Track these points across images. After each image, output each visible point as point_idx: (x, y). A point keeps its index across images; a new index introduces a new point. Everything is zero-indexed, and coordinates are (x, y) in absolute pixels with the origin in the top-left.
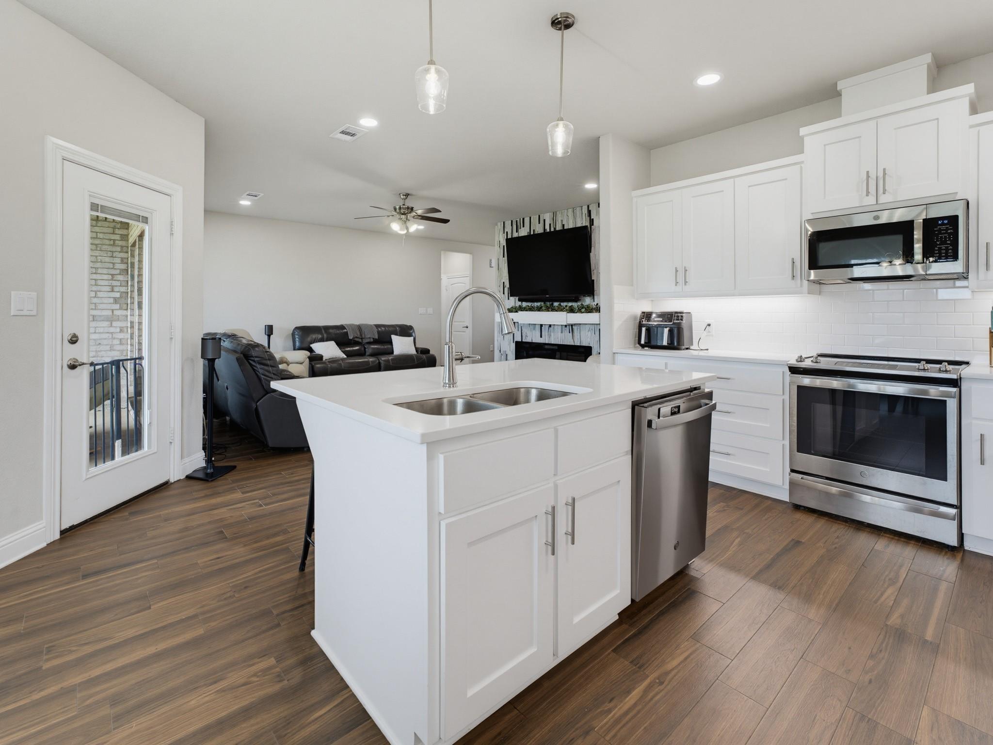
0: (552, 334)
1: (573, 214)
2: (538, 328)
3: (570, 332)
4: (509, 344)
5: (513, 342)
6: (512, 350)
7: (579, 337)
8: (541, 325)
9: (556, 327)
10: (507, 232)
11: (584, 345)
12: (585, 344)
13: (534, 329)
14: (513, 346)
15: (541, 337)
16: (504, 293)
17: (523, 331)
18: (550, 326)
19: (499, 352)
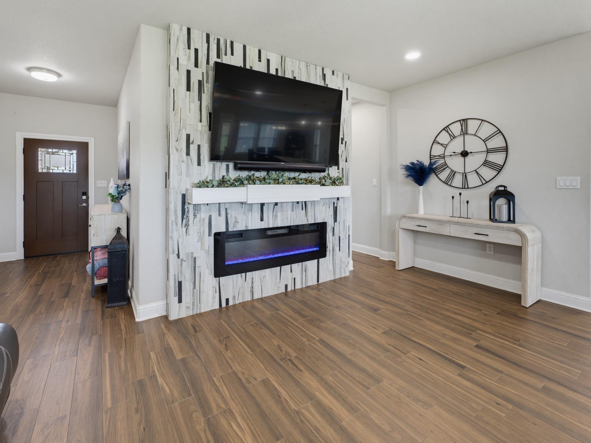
0: (279, 214)
1: (306, 69)
2: (257, 209)
3: (302, 210)
4: (201, 239)
5: (210, 235)
6: (207, 248)
7: (313, 213)
8: (262, 205)
9: (284, 205)
10: (196, 51)
11: (319, 222)
12: (320, 220)
13: (251, 210)
14: (210, 242)
15: (262, 220)
16: (188, 154)
17: (229, 216)
18: (276, 204)
19: (176, 256)
